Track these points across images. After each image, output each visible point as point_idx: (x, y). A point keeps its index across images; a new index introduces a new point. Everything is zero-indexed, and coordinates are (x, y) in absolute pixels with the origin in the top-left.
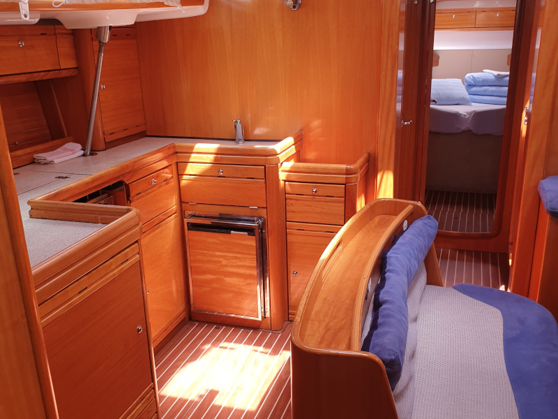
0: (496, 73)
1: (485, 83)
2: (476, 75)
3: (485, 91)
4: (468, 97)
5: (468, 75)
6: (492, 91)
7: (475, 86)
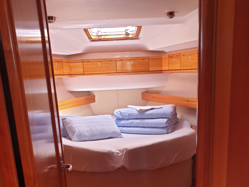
0: (139, 108)
1: (130, 117)
2: (123, 110)
3: (131, 123)
4: (118, 130)
5: (116, 111)
6: (137, 123)
7: (122, 119)
